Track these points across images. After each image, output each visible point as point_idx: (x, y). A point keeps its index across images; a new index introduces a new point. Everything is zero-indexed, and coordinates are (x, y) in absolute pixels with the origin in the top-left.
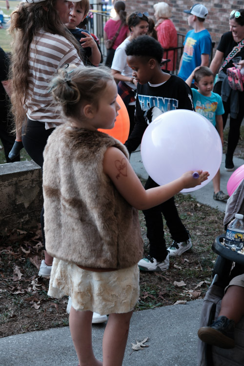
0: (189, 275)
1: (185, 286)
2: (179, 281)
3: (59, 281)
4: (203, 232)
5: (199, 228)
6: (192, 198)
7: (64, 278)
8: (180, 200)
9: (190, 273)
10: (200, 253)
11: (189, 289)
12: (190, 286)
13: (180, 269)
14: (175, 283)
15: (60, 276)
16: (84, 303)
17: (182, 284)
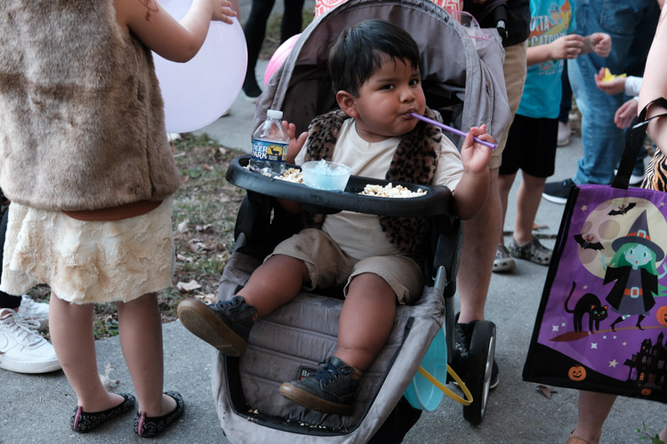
0: (206, 269)
1: (200, 289)
2: (186, 281)
3: (25, 256)
4: (232, 196)
5: (224, 191)
6: (210, 140)
7: (38, 247)
8: (188, 144)
9: (207, 266)
10: (227, 232)
11: (207, 293)
12: (208, 287)
13: (188, 262)
14: (180, 285)
15: (28, 244)
16: (86, 287)
17: (192, 285)
